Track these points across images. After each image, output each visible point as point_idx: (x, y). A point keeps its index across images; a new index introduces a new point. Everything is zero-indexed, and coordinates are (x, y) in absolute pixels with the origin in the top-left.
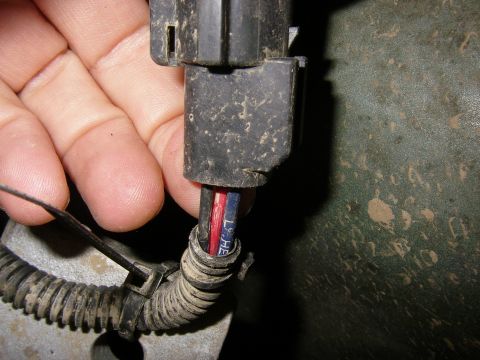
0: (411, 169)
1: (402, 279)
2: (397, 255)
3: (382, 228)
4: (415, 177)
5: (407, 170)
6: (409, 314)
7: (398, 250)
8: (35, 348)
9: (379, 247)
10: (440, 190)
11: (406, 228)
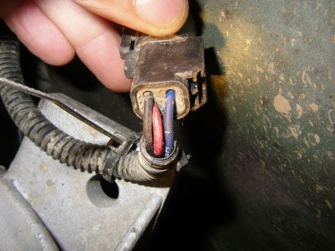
0: (304, 74)
1: (296, 155)
2: (293, 137)
3: (283, 117)
4: (306, 80)
5: (301, 74)
6: (302, 182)
7: (293, 133)
8: (53, 181)
9: (281, 131)
10: (324, 89)
11: (298, 117)
